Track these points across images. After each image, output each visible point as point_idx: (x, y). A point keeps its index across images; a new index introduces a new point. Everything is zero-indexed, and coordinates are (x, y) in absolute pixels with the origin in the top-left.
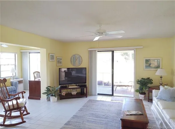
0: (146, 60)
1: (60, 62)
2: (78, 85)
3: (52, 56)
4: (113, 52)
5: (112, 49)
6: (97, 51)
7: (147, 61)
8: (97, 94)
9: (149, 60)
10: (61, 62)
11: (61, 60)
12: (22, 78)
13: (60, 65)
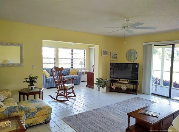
1: (115, 57)
2: (130, 81)
3: (105, 51)
4: (173, 46)
6: (153, 45)
8: (151, 94)
11: (117, 56)
13: (114, 60)
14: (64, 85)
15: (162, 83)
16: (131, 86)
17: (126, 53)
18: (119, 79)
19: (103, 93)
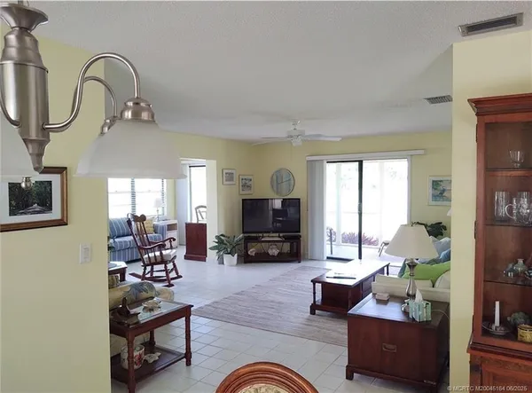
0: (433, 181)
2: (283, 237)
3: (229, 174)
4: (361, 163)
5: (358, 157)
6: (325, 162)
7: (436, 184)
8: (325, 258)
9: (441, 181)
10: (249, 187)
11: (250, 183)
12: (175, 219)
13: (247, 192)
14: (161, 253)
15: (339, 239)
16: (286, 247)
17: (270, 175)
18: (261, 235)
19: (231, 266)
